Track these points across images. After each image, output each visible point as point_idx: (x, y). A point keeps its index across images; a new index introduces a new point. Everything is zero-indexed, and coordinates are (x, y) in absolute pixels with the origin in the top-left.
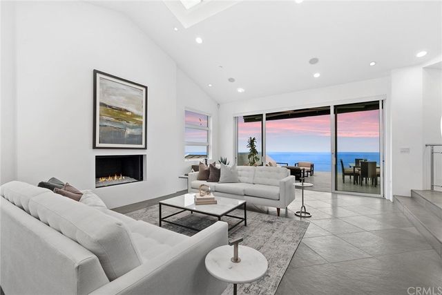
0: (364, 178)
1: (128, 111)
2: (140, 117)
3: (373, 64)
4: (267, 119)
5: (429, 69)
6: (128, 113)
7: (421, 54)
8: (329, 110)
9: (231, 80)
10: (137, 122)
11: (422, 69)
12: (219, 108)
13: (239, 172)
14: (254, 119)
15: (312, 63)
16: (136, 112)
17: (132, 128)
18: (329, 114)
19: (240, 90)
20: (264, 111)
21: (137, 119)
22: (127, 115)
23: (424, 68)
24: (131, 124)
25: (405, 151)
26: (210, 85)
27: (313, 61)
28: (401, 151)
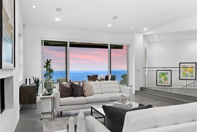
2: (12, 28)
4: (71, 46)
7: (146, 29)
9: (59, 10)
11: (143, 36)
12: (24, 28)
18: (108, 48)
19: (57, 19)
20: (69, 41)
24: (10, 36)
25: (139, 70)
26: (34, 7)
27: (115, 18)
28: (137, 70)
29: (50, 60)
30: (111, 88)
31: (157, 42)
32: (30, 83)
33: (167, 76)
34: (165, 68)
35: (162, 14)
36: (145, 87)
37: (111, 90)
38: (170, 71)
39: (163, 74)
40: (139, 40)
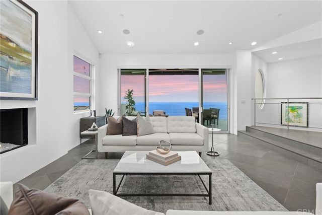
0: (206, 121)
1: (11, 41)
2: (29, 53)
3: (230, 43)
4: (150, 74)
5: (254, 54)
6: (11, 44)
7: (254, 44)
8: (198, 72)
9: (126, 32)
10: (24, 60)
11: (251, 54)
12: (100, 58)
13: (152, 123)
14: (131, 72)
15: (199, 34)
16: (22, 45)
17: (17, 67)
18: (198, 74)
19: (130, 44)
20: (147, 66)
21: (25, 56)
22: (9, 47)
23: (252, 53)
24: (16, 61)
25: (243, 102)
26: (100, 32)
27: (200, 32)
28: (242, 102)
29: (132, 91)
30: (182, 126)
31: (281, 61)
32: (95, 115)
33: (299, 111)
34: (288, 99)
35: (278, 15)
36: (255, 126)
37: (182, 129)
38: (306, 105)
39: (293, 109)
40: (245, 61)
